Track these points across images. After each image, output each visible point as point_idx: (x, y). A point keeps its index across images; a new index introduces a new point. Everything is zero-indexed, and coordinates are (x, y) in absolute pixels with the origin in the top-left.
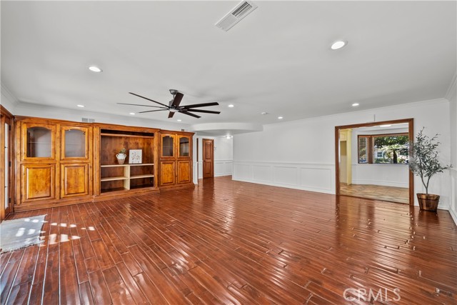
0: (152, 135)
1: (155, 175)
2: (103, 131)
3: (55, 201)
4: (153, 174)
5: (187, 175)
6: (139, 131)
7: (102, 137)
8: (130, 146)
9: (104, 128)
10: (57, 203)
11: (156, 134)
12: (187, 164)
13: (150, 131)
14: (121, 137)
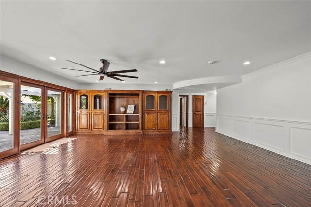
0: (138, 94)
1: (140, 122)
2: (110, 94)
3: (89, 131)
4: (138, 121)
5: (166, 124)
6: (129, 92)
7: (109, 97)
8: (130, 103)
9: (110, 92)
10: (90, 133)
11: (141, 94)
12: (166, 115)
13: (137, 92)
14: (124, 98)
